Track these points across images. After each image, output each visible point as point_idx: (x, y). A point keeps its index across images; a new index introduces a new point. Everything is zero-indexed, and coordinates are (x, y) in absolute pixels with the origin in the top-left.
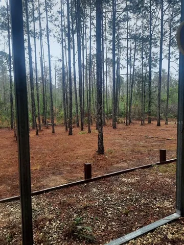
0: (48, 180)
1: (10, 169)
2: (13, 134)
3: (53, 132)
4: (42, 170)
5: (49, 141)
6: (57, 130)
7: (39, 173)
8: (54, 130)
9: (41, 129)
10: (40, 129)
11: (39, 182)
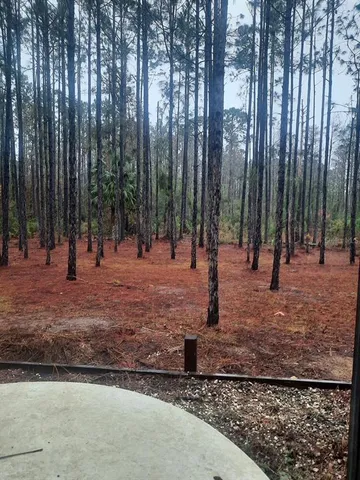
0: (327, 361)
1: (249, 321)
2: (244, 257)
3: (322, 262)
4: (310, 336)
5: (316, 280)
6: (330, 257)
7: (306, 342)
8: (322, 257)
9: (296, 251)
10: (293, 252)
11: (309, 360)
